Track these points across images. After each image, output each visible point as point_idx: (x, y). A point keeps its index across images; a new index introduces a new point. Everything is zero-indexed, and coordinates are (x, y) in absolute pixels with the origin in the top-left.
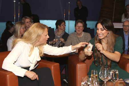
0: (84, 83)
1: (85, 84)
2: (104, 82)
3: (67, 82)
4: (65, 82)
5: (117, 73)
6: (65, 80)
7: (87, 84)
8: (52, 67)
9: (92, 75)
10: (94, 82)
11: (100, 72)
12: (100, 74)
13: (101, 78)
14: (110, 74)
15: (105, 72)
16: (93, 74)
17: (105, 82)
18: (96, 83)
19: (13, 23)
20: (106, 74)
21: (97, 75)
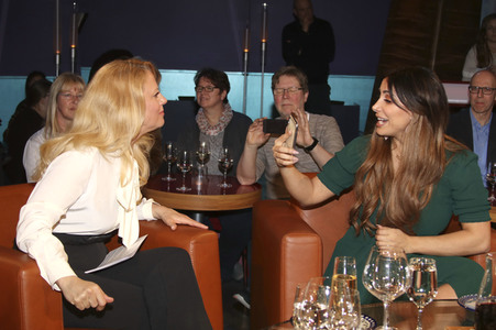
0: (304, 304)
1: (305, 307)
2: (382, 302)
3: (248, 306)
4: (239, 304)
5: (432, 269)
6: (240, 298)
7: (314, 308)
8: (192, 246)
9: (335, 276)
10: (342, 301)
11: (367, 267)
12: (366, 272)
13: (369, 288)
14: (404, 273)
15: (387, 266)
16: (340, 271)
17: (385, 305)
18: (350, 306)
19: (50, 79)
20: (388, 272)
21: (354, 277)
